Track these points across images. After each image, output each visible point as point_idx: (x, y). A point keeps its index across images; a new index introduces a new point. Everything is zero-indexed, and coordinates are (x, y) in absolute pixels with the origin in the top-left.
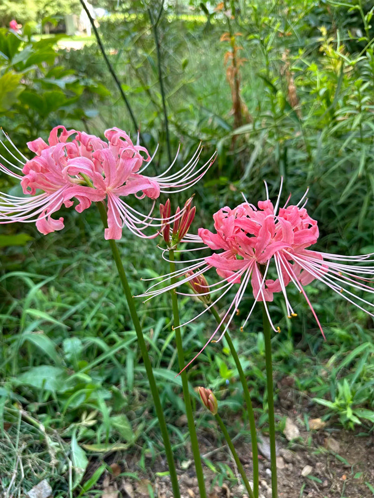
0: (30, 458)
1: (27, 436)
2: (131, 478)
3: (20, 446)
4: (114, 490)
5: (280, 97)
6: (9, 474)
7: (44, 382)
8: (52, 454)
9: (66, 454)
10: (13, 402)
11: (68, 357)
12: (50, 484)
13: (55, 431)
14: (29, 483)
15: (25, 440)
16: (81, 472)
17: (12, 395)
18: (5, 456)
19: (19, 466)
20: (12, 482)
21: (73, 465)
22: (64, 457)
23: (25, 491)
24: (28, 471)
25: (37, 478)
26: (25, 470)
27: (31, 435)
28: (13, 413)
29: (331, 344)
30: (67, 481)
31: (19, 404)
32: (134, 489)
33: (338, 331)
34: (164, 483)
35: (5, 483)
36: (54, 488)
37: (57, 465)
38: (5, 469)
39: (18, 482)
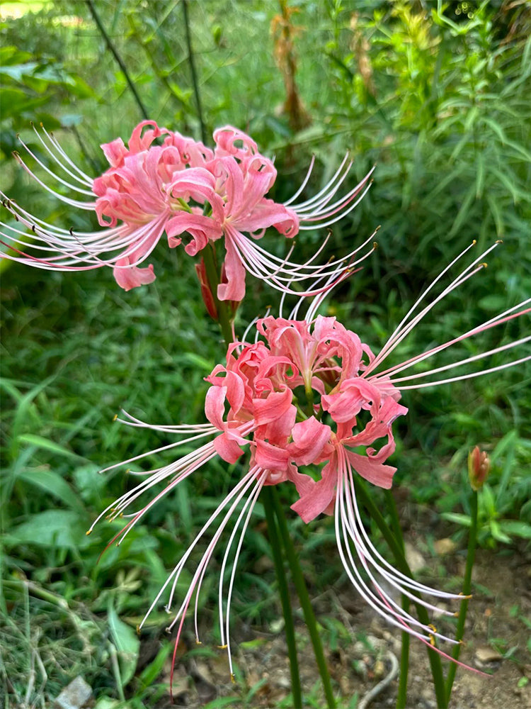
0: (52, 649)
1: (39, 618)
2: (203, 655)
3: (32, 633)
4: (181, 676)
5: (359, 85)
6: (22, 676)
7: (55, 535)
8: (84, 638)
9: (104, 635)
10: (10, 571)
11: (86, 495)
12: (87, 681)
13: (82, 604)
14: (55, 685)
15: (39, 623)
16: (133, 658)
17: (9, 561)
18: (12, 652)
19: (36, 663)
20: (30, 688)
21: (117, 649)
22: (102, 640)
23: (51, 697)
24: (51, 669)
25: (67, 675)
26: (47, 667)
27: (46, 616)
28: (13, 588)
29: (451, 436)
30: (111, 672)
31: (19, 572)
32: (210, 669)
33: (461, 418)
34: (250, 656)
35: (18, 690)
36: (93, 686)
37: (94, 654)
38: (15, 670)
39: (39, 685)
